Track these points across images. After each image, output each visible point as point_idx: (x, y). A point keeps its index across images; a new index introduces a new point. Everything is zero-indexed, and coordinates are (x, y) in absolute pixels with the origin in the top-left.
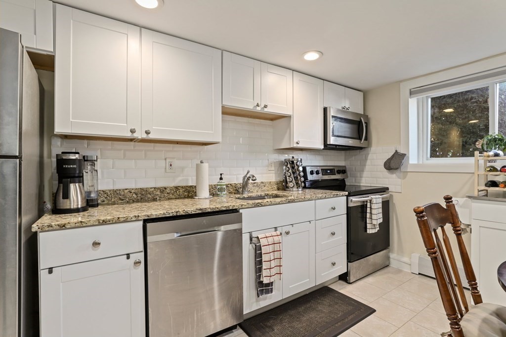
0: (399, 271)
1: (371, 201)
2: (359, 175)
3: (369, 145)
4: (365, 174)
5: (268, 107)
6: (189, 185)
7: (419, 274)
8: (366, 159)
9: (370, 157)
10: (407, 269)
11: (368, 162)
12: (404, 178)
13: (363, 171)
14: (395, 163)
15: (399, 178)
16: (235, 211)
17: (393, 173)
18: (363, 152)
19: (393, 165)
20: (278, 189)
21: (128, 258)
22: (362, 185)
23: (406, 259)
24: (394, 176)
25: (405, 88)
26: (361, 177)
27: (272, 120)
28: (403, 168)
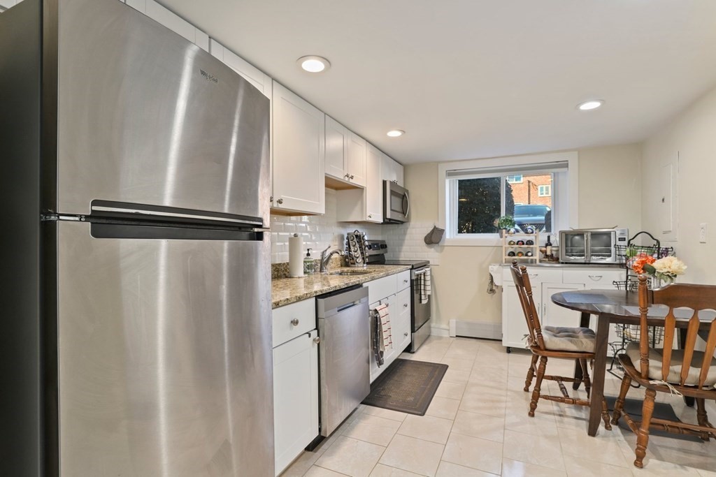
0: (440, 338)
1: (424, 273)
2: (397, 250)
3: (408, 220)
4: (405, 248)
5: (354, 178)
6: (277, 262)
7: (457, 336)
8: (405, 234)
9: (409, 231)
10: (445, 334)
11: (407, 237)
12: (442, 251)
13: (402, 245)
14: (434, 238)
15: (437, 251)
16: (358, 286)
17: (431, 248)
18: (401, 226)
19: (433, 240)
20: (342, 266)
21: (310, 336)
22: (401, 259)
23: (444, 326)
24: (433, 249)
25: (443, 169)
26: (400, 251)
27: (337, 189)
28: (440, 244)
